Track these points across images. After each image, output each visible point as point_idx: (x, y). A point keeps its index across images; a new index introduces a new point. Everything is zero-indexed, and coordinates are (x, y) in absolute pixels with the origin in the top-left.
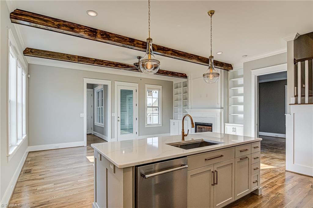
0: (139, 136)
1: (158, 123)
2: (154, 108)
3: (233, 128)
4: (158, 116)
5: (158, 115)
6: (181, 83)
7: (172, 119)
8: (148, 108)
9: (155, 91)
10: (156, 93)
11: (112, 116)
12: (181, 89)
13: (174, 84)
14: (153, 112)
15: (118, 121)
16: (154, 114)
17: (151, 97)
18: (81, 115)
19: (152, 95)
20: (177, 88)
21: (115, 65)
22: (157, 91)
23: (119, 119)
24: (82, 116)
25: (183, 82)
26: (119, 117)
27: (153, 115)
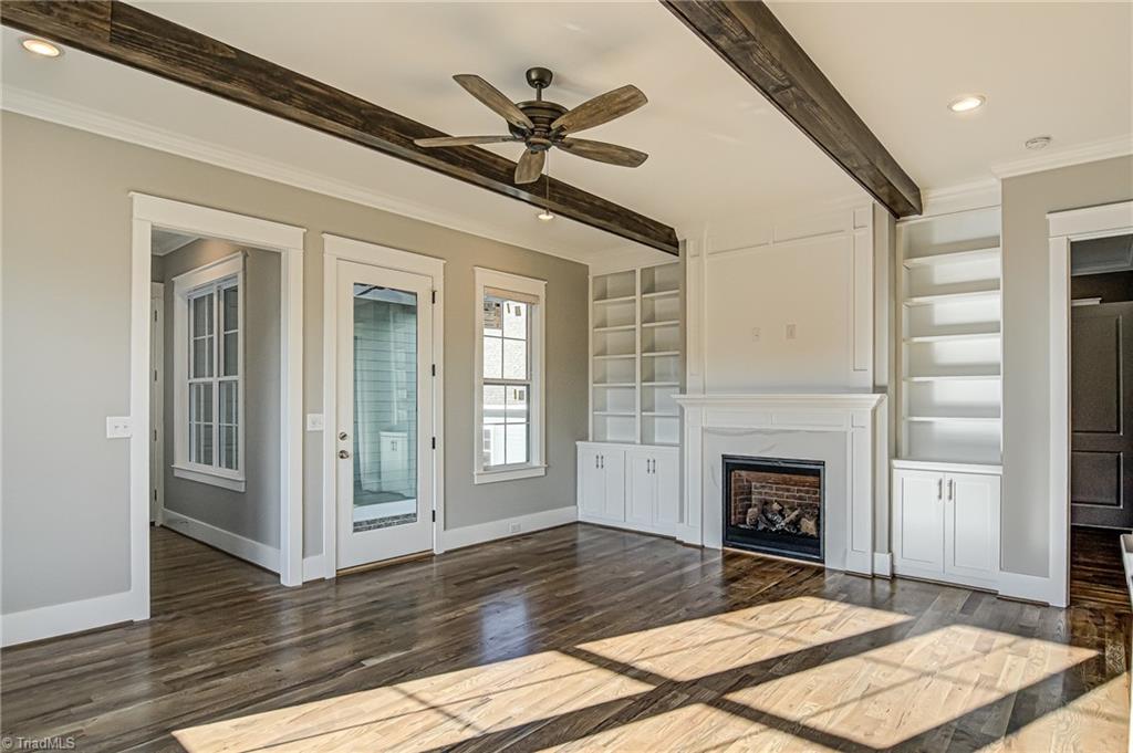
0: (445, 529)
1: (524, 460)
2: (510, 389)
3: (940, 483)
4: (524, 426)
5: (524, 420)
6: (634, 271)
7: (585, 438)
8: (485, 387)
9: (513, 305)
10: (518, 313)
11: (309, 428)
12: (634, 301)
13: (594, 278)
14: (509, 407)
15: (343, 454)
16: (512, 416)
17: (498, 332)
18: (114, 427)
19: (500, 326)
20: (603, 296)
21: (362, 116)
22: (523, 307)
23: (348, 446)
24: (120, 434)
25: (642, 270)
26: (343, 437)
27: (505, 424)
